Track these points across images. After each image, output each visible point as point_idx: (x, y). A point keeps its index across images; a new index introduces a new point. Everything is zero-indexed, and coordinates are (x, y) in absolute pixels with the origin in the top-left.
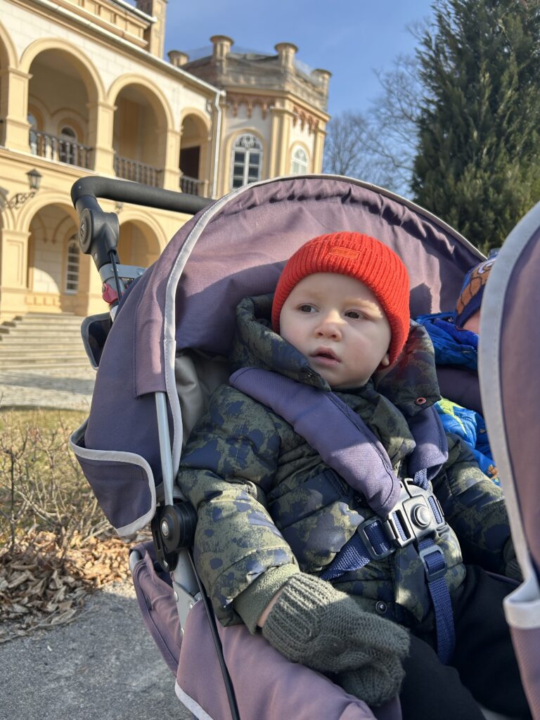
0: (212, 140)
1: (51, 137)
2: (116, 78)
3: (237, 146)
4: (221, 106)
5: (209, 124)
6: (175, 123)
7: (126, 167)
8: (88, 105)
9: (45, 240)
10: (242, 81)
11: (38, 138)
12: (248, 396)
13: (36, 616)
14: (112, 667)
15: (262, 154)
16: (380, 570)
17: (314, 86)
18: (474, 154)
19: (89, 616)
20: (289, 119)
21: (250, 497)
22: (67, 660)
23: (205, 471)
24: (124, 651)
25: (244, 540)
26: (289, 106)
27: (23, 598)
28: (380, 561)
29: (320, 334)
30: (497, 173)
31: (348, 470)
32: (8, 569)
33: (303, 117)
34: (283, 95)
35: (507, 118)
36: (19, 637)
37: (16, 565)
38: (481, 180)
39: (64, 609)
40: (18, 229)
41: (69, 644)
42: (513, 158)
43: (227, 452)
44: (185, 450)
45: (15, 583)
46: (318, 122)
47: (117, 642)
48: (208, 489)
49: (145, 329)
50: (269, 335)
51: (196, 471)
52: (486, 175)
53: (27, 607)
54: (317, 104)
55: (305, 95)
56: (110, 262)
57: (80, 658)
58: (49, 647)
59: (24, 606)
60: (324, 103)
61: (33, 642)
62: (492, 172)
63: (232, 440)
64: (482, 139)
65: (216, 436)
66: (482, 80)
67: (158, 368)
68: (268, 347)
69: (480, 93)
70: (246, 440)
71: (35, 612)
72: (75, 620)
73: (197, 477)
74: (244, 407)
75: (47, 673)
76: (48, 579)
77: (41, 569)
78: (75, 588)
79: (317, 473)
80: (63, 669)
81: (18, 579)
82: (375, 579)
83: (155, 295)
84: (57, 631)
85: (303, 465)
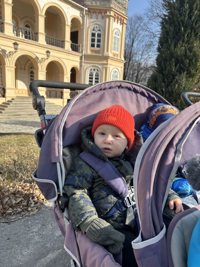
0: (83, 28)
1: (21, 29)
2: (45, 4)
3: (92, 30)
4: (86, 14)
5: (81, 22)
6: (68, 22)
7: (50, 40)
8: (35, 15)
9: (21, 69)
10: (94, 4)
11: (16, 29)
12: (85, 162)
13: (25, 212)
14: (50, 228)
15: (102, 34)
16: (122, 214)
17: (122, 5)
18: (182, 37)
19: (42, 212)
20: (112, 19)
21: (84, 194)
22: (36, 226)
23: (71, 186)
24: (53, 223)
25: (82, 208)
26: (112, 14)
27: (21, 206)
28: (123, 212)
29: (105, 143)
30: (190, 44)
31: (113, 186)
32: (15, 197)
33: (118, 18)
34: (110, 9)
35: (195, 22)
36: (20, 219)
37: (17, 195)
38: (184, 47)
39: (34, 210)
40: (11, 65)
41: (36, 221)
42: (197, 38)
43: (78, 180)
44: (66, 179)
45: (18, 201)
46: (124, 19)
47: (51, 220)
48: (72, 192)
49: (53, 142)
50: (90, 143)
51: (69, 186)
52: (186, 45)
53: (22, 209)
54: (123, 12)
55: (119, 9)
56: (42, 114)
57: (39, 226)
58: (29, 222)
59: (21, 209)
60: (126, 11)
61: (25, 221)
62: (188, 44)
63: (79, 176)
64: (185, 31)
65: (75, 175)
66: (186, 7)
67: (57, 155)
68: (90, 147)
69: (185, 12)
70: (83, 177)
71: (25, 210)
72: (38, 213)
73: (69, 188)
74: (83, 166)
75: (30, 230)
76: (28, 200)
77: (26, 197)
78: (37, 203)
79: (104, 186)
80: (34, 229)
81: (19, 200)
82: (120, 217)
83: (56, 131)
84: (32, 217)
85: (100, 184)
